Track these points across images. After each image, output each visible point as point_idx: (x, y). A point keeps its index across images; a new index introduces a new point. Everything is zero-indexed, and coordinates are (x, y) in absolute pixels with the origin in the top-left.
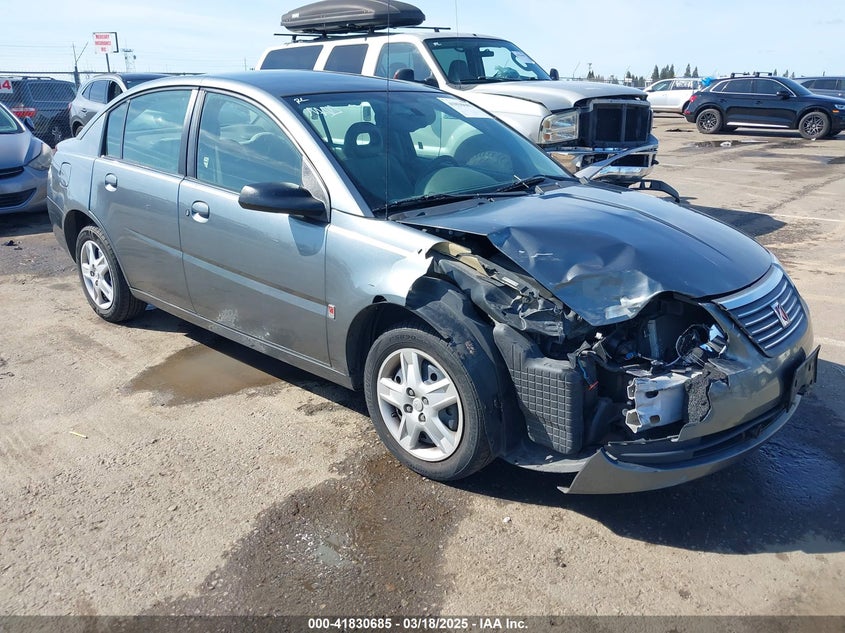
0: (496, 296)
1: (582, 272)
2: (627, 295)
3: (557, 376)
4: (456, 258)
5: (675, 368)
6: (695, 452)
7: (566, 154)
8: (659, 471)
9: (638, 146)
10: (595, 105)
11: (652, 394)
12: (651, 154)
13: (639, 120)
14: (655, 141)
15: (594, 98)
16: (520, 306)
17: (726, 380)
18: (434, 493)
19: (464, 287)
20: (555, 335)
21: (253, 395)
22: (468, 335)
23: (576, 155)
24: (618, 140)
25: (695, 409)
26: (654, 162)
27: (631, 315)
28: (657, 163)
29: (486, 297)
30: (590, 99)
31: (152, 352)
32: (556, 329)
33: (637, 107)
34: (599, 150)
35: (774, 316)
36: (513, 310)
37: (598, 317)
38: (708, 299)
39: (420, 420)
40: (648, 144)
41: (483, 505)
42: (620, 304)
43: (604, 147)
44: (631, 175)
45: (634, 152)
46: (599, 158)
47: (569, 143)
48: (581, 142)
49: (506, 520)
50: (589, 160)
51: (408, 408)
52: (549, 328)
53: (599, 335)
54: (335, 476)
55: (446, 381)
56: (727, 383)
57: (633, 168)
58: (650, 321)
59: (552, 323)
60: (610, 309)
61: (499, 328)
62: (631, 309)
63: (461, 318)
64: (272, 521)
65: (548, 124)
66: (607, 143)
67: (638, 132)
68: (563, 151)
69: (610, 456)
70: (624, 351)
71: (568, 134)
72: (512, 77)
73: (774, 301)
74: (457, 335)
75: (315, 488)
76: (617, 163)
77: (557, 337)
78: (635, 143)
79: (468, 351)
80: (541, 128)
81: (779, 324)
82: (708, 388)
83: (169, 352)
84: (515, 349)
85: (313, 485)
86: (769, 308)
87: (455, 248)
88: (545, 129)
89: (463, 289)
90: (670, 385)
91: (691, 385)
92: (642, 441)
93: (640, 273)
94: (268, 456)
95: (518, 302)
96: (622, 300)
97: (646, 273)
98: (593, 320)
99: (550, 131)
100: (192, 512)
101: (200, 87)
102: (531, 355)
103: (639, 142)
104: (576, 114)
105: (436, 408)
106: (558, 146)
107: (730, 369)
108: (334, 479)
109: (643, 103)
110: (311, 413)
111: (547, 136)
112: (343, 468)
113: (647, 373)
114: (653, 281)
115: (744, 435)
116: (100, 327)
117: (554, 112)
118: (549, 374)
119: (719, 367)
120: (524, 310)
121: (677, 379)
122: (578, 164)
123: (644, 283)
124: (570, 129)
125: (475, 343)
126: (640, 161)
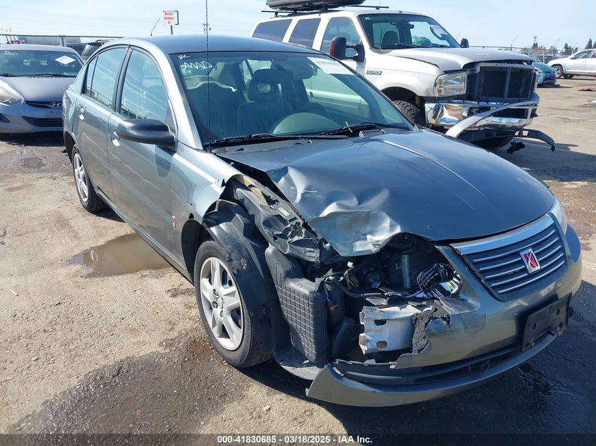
0: (271, 222)
1: (339, 210)
2: (372, 233)
3: (305, 296)
4: (248, 188)
5: (412, 301)
6: (418, 380)
7: (457, 105)
8: (377, 391)
9: (519, 101)
10: (481, 68)
11: (380, 322)
12: (530, 109)
13: (524, 81)
14: (537, 97)
15: (482, 62)
16: (290, 233)
17: (447, 319)
18: (224, 375)
19: (251, 213)
20: (313, 260)
21: (146, 276)
22: (245, 253)
23: (464, 107)
24: (502, 96)
25: (418, 342)
26: (534, 115)
27: (374, 250)
28: (536, 116)
29: (264, 223)
30: (478, 63)
31: (101, 235)
32: (312, 255)
33: (522, 70)
34: (483, 104)
35: (521, 262)
36: (284, 236)
37: (347, 249)
38: (446, 243)
39: (221, 316)
40: (530, 100)
41: (257, 392)
42: (366, 240)
43: (488, 101)
44: (510, 125)
45: (513, 106)
46: (482, 110)
47: (459, 97)
48: (469, 96)
49: (265, 409)
50: (474, 111)
51: (215, 305)
52: (308, 254)
53: (350, 264)
54: (161, 350)
55: (234, 288)
56: (448, 322)
57: (513, 119)
58: (403, 256)
59: (312, 249)
60: (358, 243)
61: (270, 250)
62: (374, 245)
63: (242, 239)
64: (95, 380)
65: (441, 81)
66: (491, 99)
67: (521, 90)
68: (453, 103)
69: (338, 372)
70: (371, 280)
71: (457, 90)
72: (425, 44)
73: (528, 248)
74: (236, 252)
75: (141, 357)
76: (496, 115)
77: (314, 262)
78: (517, 99)
79: (242, 267)
80: (435, 85)
81: (525, 270)
82: (426, 324)
83: (111, 237)
84: (278, 269)
85: (141, 354)
86: (517, 254)
87: (248, 180)
88: (438, 86)
89: (250, 214)
90: (397, 317)
91: (416, 319)
92: (372, 362)
93: (384, 214)
94: (124, 326)
95: (288, 230)
96: (368, 237)
97: (390, 215)
98: (343, 252)
99: (442, 87)
100: (46, 363)
101: (130, 46)
102: (290, 275)
103: (520, 99)
104: (464, 75)
105: (229, 308)
106: (449, 99)
107: (456, 308)
108: (158, 352)
109: (529, 67)
110: (174, 296)
111: (440, 91)
112: (170, 344)
113: (384, 302)
114: (394, 223)
115: (470, 368)
116: (80, 214)
117: (446, 72)
118: (299, 293)
119: (445, 306)
120: (292, 236)
121: (410, 310)
122: (465, 114)
123: (387, 222)
124: (459, 86)
125: (250, 261)
126: (520, 114)
